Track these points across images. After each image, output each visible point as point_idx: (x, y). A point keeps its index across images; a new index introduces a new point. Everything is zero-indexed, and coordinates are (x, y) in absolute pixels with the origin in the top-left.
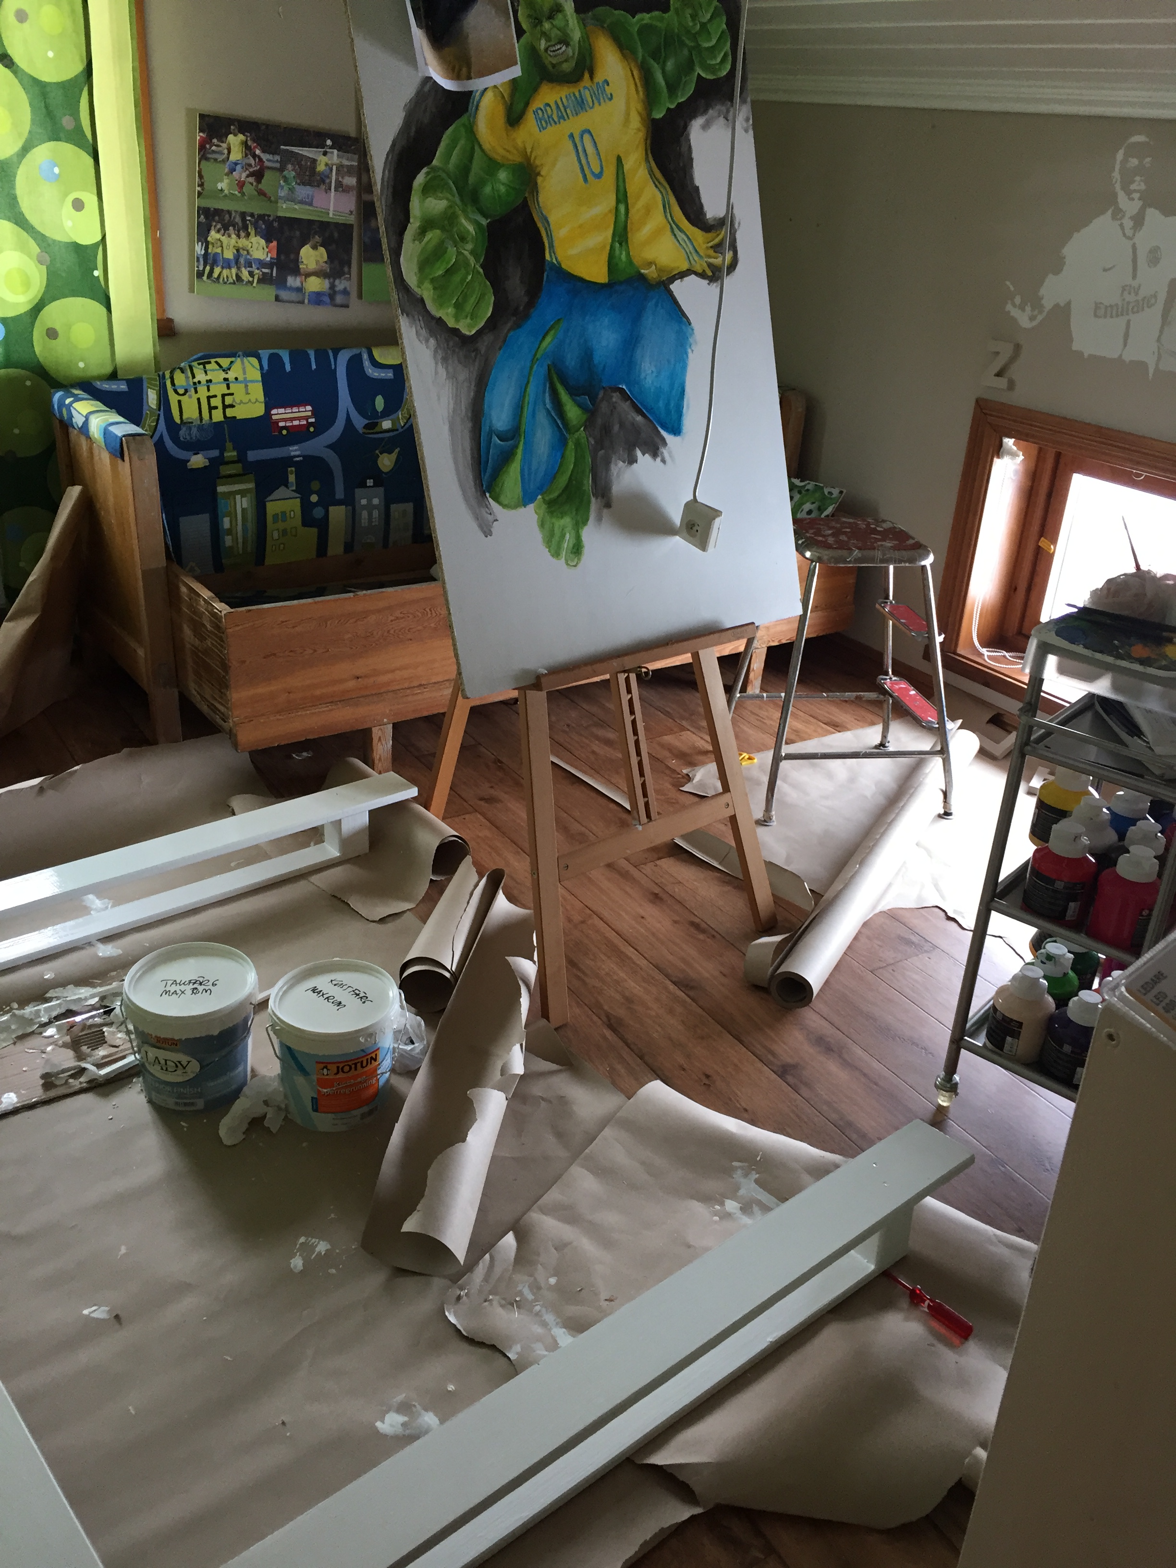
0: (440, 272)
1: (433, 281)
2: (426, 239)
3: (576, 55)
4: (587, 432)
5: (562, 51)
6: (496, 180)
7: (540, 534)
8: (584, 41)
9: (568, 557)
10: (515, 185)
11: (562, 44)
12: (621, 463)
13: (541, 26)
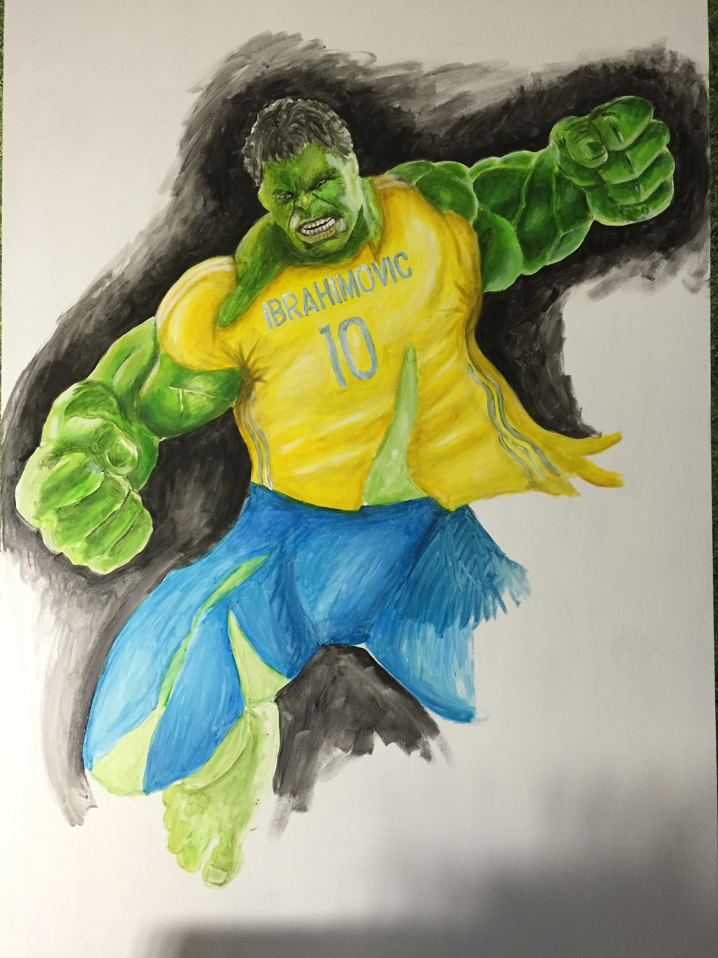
1: (58, 511)
2: (60, 464)
3: (352, 228)
4: (282, 704)
5: (328, 227)
6: (185, 391)
7: (166, 833)
8: (370, 210)
9: (209, 871)
10: (216, 396)
11: (329, 219)
12: (339, 751)
13: (295, 201)
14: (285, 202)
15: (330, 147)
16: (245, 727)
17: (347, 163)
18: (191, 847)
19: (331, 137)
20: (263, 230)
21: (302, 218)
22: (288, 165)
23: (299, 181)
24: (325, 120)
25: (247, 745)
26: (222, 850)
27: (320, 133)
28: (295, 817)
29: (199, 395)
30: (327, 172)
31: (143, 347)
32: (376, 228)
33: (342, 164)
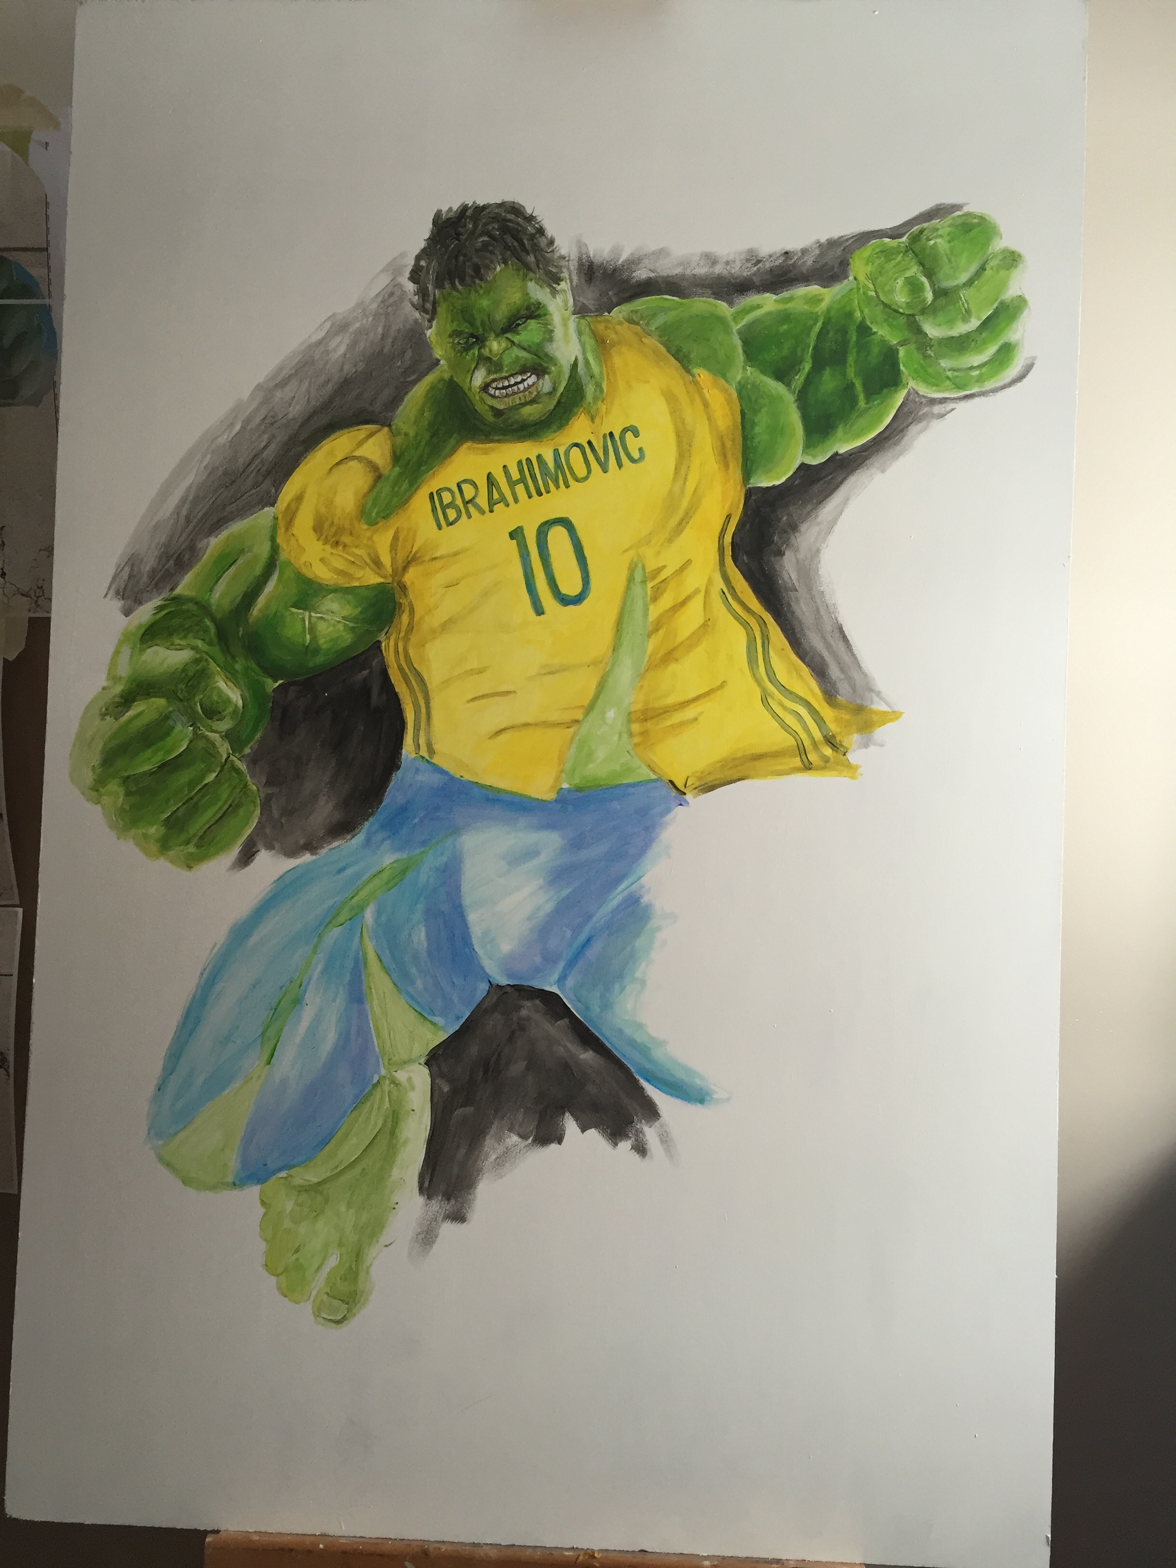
0: (146, 768)
1: (126, 780)
2: (131, 713)
3: (561, 389)
4: (435, 1068)
5: (526, 386)
6: (312, 614)
7: (263, 1246)
8: (587, 363)
9: (322, 1301)
10: (357, 623)
11: (529, 374)
12: (515, 1138)
13: (480, 348)
14: (467, 348)
15: (534, 272)
16: (382, 1099)
17: (557, 296)
18: (299, 1267)
19: (535, 257)
20: (432, 388)
21: (489, 372)
22: (473, 295)
23: (487, 319)
24: (528, 233)
25: (384, 1125)
26: (342, 1272)
27: (519, 251)
28: (448, 1229)
29: (333, 622)
30: (528, 308)
31: (255, 550)
32: (595, 390)
33: (549, 296)
